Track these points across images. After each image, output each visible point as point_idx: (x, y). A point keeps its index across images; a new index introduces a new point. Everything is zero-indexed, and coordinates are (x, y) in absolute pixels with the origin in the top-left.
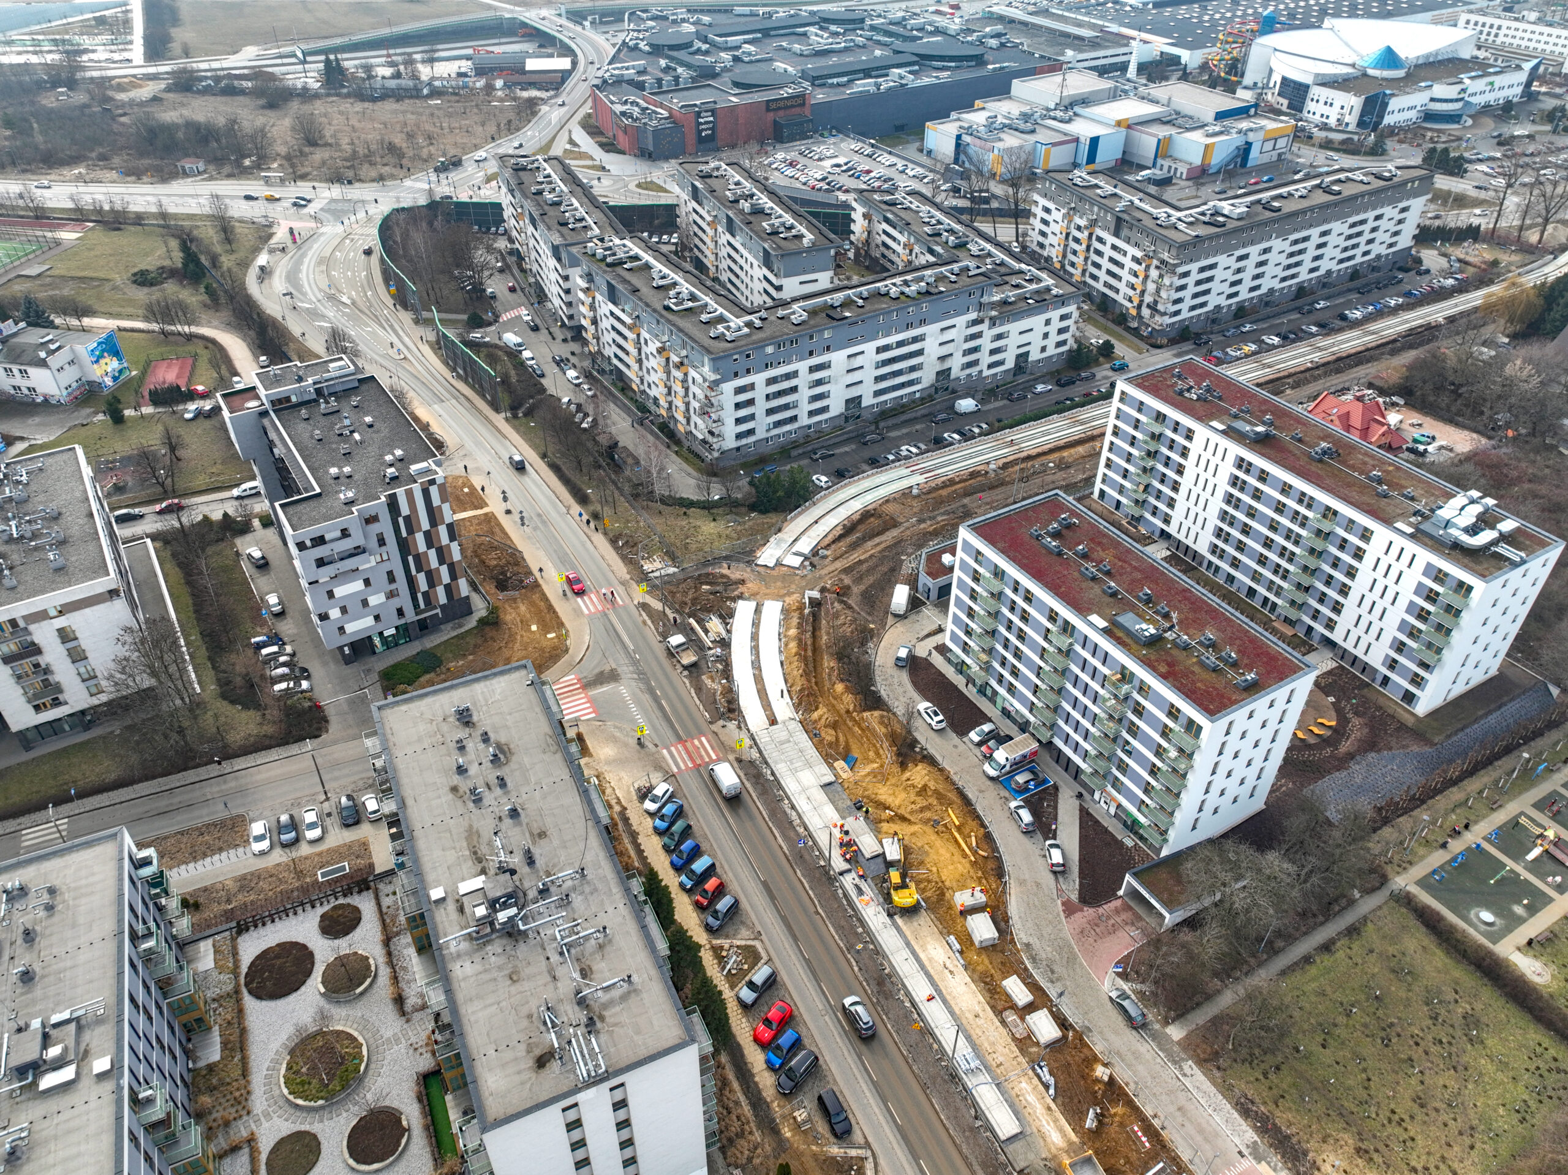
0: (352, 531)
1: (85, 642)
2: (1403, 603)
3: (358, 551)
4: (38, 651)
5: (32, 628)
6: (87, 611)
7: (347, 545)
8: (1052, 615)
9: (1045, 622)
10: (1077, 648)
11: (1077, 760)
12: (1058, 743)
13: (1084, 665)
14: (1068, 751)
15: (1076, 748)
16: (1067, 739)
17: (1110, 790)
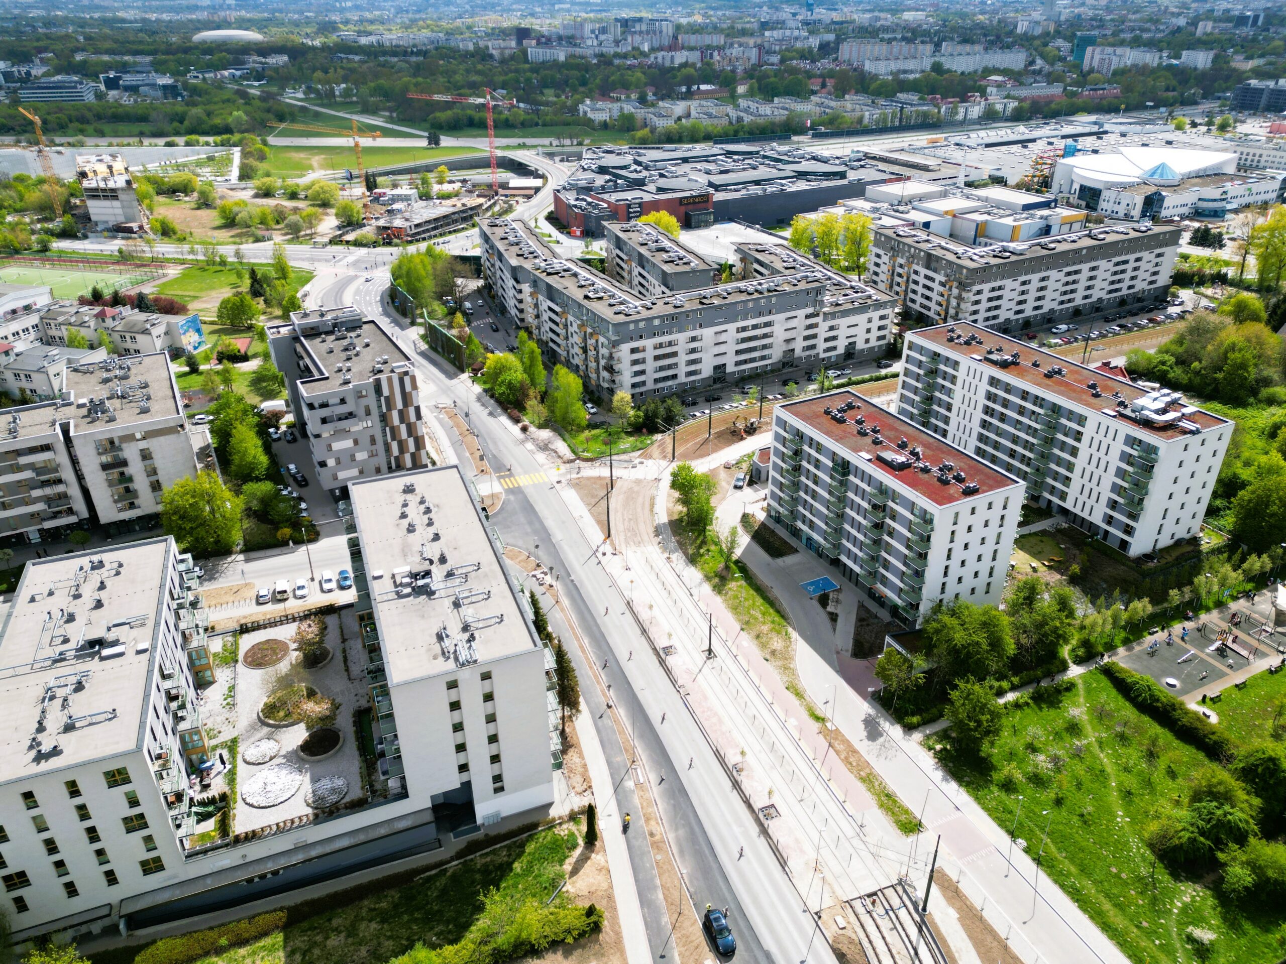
0: (347, 400)
1: (159, 461)
2: (1112, 470)
3: (351, 415)
4: (125, 463)
5: (124, 446)
6: (162, 439)
7: (343, 409)
8: (833, 456)
9: (830, 464)
10: (851, 478)
11: (857, 569)
12: (844, 558)
13: (857, 490)
14: (850, 563)
15: (855, 559)
16: (849, 554)
17: (879, 586)
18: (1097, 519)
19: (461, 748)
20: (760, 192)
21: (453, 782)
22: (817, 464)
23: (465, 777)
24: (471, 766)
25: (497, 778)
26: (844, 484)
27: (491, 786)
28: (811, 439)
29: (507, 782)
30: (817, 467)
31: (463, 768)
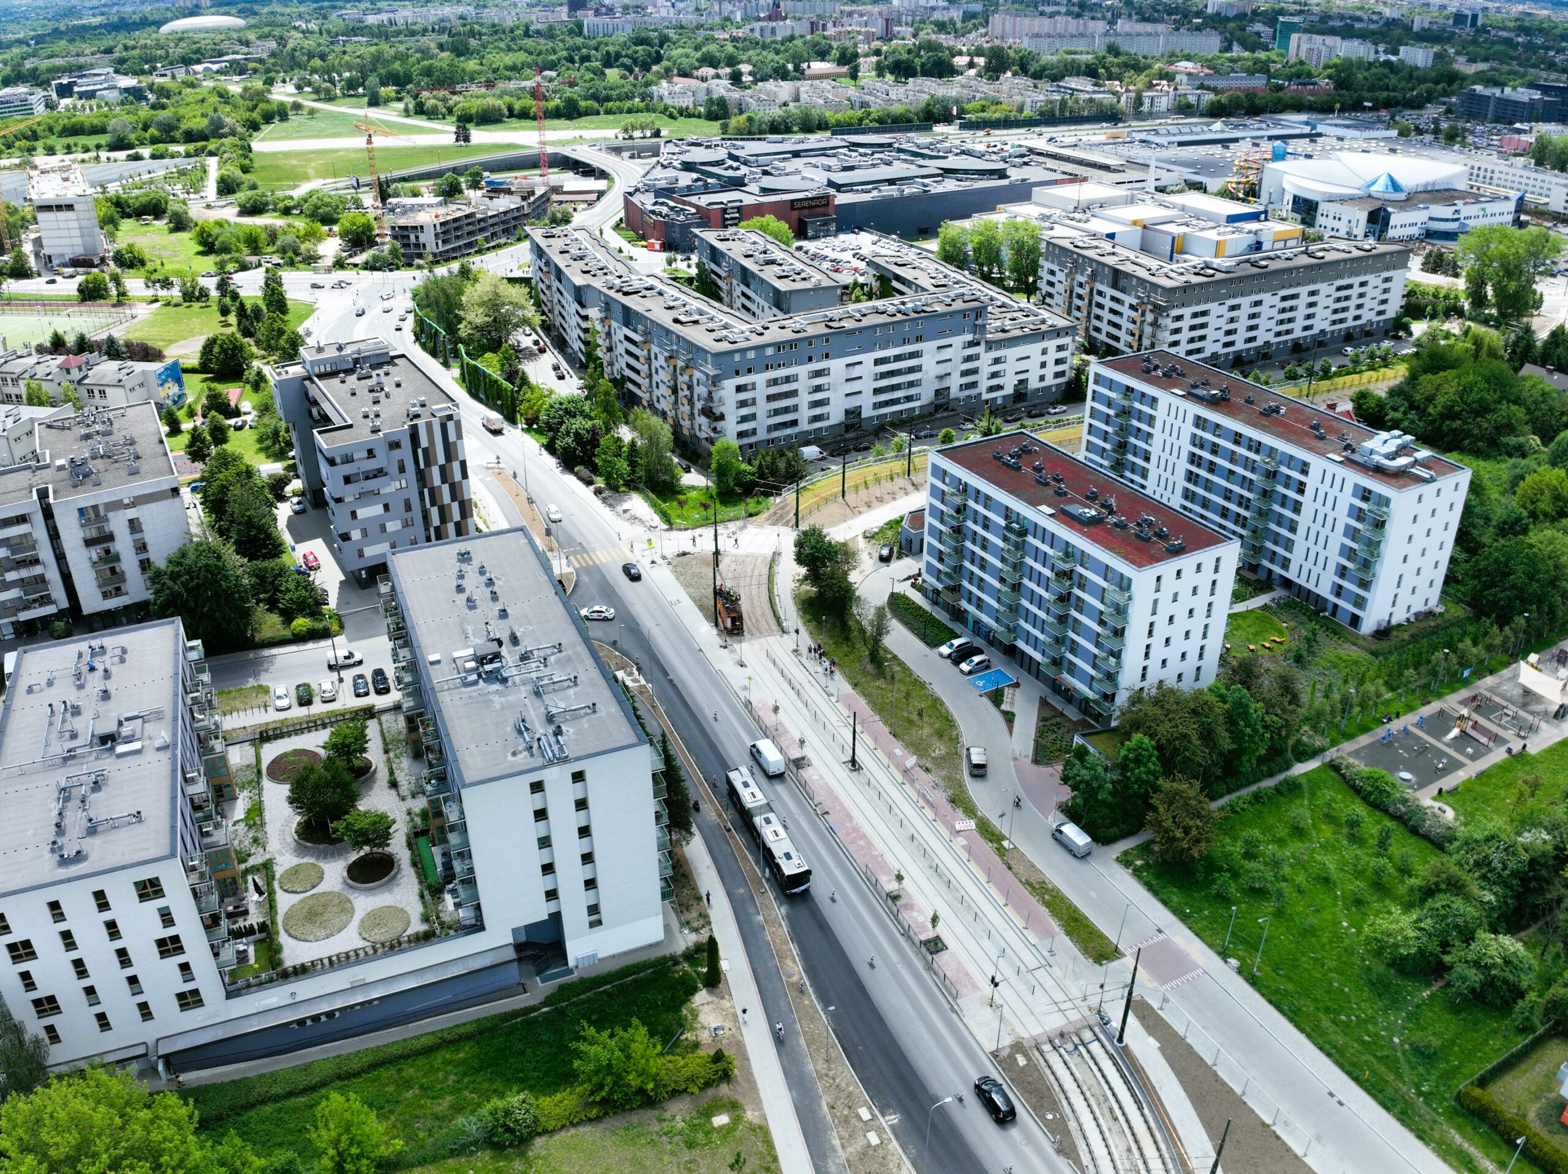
0: (376, 452)
1: (149, 535)
2: (1340, 528)
4: (111, 537)
5: (110, 515)
6: (153, 506)
7: (372, 465)
8: (1007, 513)
9: (1002, 522)
10: (1030, 539)
11: (1037, 656)
12: (1021, 644)
13: (1037, 554)
14: (1029, 650)
15: (1036, 643)
16: (1028, 638)
17: (1066, 676)
18: (1324, 590)
19: (548, 868)
20: (896, 194)
21: (540, 912)
22: (986, 524)
23: (552, 907)
24: (561, 893)
25: (594, 909)
26: (1020, 546)
27: (586, 919)
28: (978, 492)
29: (605, 913)
30: (986, 527)
31: (551, 895)
